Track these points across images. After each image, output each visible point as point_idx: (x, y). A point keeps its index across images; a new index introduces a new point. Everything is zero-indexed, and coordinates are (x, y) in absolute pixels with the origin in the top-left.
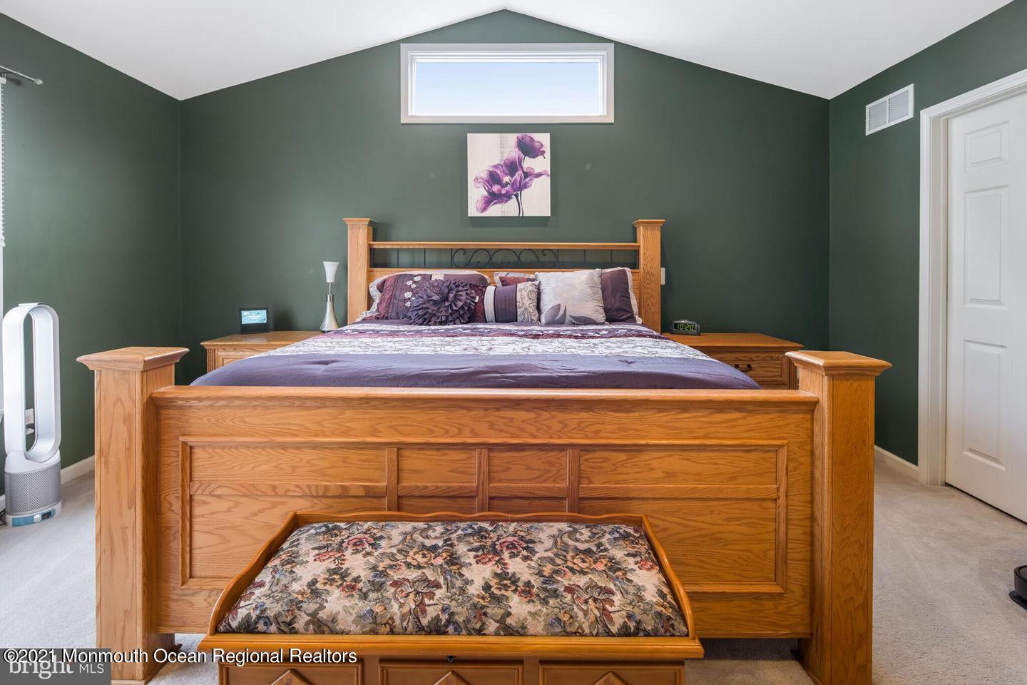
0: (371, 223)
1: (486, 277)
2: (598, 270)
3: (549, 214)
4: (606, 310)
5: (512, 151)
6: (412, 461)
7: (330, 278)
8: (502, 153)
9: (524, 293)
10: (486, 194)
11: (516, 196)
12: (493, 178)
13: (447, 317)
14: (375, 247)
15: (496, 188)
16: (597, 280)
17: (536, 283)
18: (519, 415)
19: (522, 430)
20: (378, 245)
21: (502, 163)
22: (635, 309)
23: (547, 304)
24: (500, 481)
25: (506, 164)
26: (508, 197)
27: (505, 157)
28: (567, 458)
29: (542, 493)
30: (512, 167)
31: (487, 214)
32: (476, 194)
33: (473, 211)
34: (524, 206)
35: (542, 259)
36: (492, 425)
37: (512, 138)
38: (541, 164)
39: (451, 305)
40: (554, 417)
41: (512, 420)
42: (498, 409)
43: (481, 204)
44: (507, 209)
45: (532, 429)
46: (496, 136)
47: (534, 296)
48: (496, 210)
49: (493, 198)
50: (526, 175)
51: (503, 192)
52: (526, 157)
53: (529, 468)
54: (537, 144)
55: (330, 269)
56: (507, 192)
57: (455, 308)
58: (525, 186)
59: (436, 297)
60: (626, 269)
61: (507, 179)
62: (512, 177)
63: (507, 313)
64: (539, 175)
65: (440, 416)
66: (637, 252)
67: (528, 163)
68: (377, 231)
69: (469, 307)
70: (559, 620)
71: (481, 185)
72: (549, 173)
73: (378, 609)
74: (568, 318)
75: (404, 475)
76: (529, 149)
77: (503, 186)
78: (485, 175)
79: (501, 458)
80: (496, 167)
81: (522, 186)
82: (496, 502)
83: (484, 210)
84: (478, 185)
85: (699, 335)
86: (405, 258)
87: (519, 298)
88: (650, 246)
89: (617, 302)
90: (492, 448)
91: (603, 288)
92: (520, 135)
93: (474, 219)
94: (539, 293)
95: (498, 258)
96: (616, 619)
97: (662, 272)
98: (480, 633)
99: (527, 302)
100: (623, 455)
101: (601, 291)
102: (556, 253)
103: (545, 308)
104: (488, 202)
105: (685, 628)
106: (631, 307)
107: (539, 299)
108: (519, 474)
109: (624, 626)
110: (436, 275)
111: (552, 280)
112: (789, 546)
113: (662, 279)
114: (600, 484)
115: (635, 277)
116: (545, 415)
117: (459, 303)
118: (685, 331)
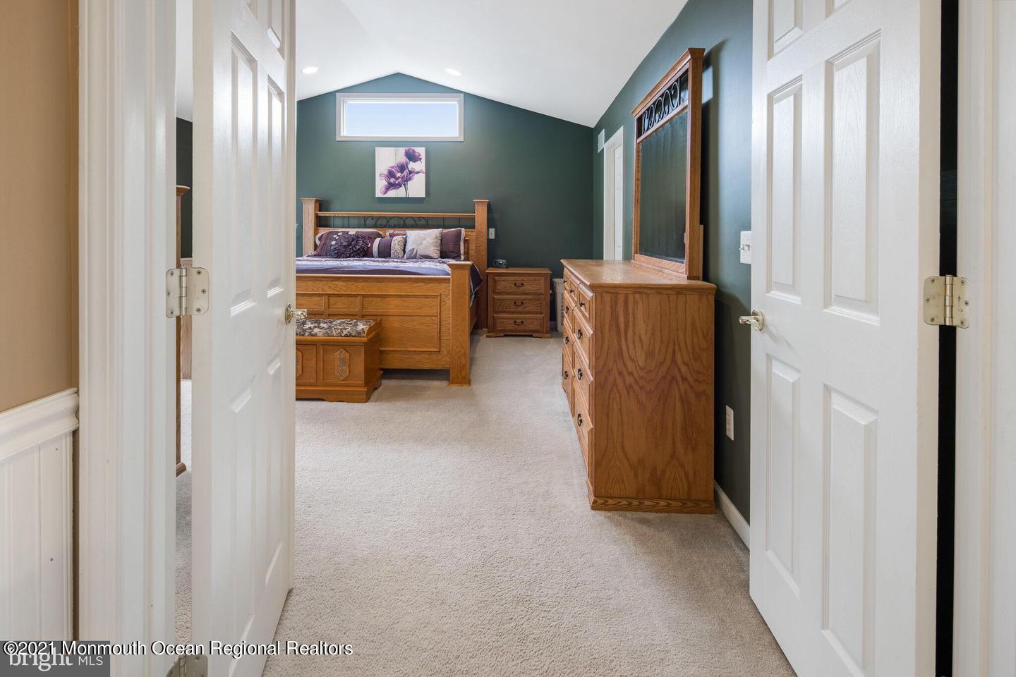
0: (316, 201)
1: (382, 233)
2: (441, 229)
3: (424, 196)
4: (441, 252)
5: (402, 158)
8: (396, 159)
9: (396, 242)
10: (386, 183)
11: (405, 185)
12: (391, 174)
13: (350, 255)
15: (392, 180)
16: (439, 236)
17: (404, 236)
18: (340, 283)
19: (341, 289)
20: (321, 214)
21: (396, 165)
22: (462, 252)
23: (409, 247)
24: (333, 308)
25: (398, 166)
26: (399, 185)
27: (398, 162)
28: (358, 299)
29: (351, 312)
30: (402, 168)
31: (387, 195)
32: (381, 183)
33: (379, 194)
34: (409, 191)
35: (419, 223)
36: (330, 287)
37: (402, 151)
38: (419, 166)
39: (352, 248)
40: (353, 285)
41: (337, 285)
43: (383, 190)
44: (399, 193)
46: (392, 149)
47: (402, 244)
48: (392, 193)
49: (391, 186)
50: (410, 172)
51: (396, 182)
52: (411, 162)
53: (343, 304)
54: (417, 154)
56: (399, 182)
57: (355, 249)
58: (410, 179)
59: (345, 244)
60: (463, 229)
61: (399, 175)
62: (402, 174)
63: (385, 253)
64: (418, 173)
65: (310, 283)
66: (473, 219)
67: (412, 165)
68: (321, 205)
69: (365, 250)
70: (326, 333)
71: (383, 178)
72: (424, 171)
74: (418, 256)
76: (412, 157)
77: (397, 179)
78: (386, 172)
79: (333, 300)
80: (392, 167)
81: (408, 179)
82: (331, 316)
83: (385, 193)
84: (381, 178)
85: (506, 268)
86: (338, 222)
87: (392, 245)
88: (481, 215)
89: (451, 247)
90: (329, 295)
91: (443, 240)
92: (407, 148)
93: (379, 198)
94: (406, 242)
95: (392, 222)
96: (345, 333)
97: (492, 231)
98: (303, 335)
99: (397, 247)
100: (379, 299)
101: (439, 241)
102: (427, 219)
103: (407, 250)
104: (387, 189)
105: (365, 335)
106: (460, 252)
107: (405, 246)
108: (340, 305)
109: (346, 334)
110: (352, 232)
111: (413, 235)
112: (442, 334)
113: (492, 236)
114: (371, 309)
115: (472, 234)
116: (350, 283)
117: (358, 247)
118: (499, 266)
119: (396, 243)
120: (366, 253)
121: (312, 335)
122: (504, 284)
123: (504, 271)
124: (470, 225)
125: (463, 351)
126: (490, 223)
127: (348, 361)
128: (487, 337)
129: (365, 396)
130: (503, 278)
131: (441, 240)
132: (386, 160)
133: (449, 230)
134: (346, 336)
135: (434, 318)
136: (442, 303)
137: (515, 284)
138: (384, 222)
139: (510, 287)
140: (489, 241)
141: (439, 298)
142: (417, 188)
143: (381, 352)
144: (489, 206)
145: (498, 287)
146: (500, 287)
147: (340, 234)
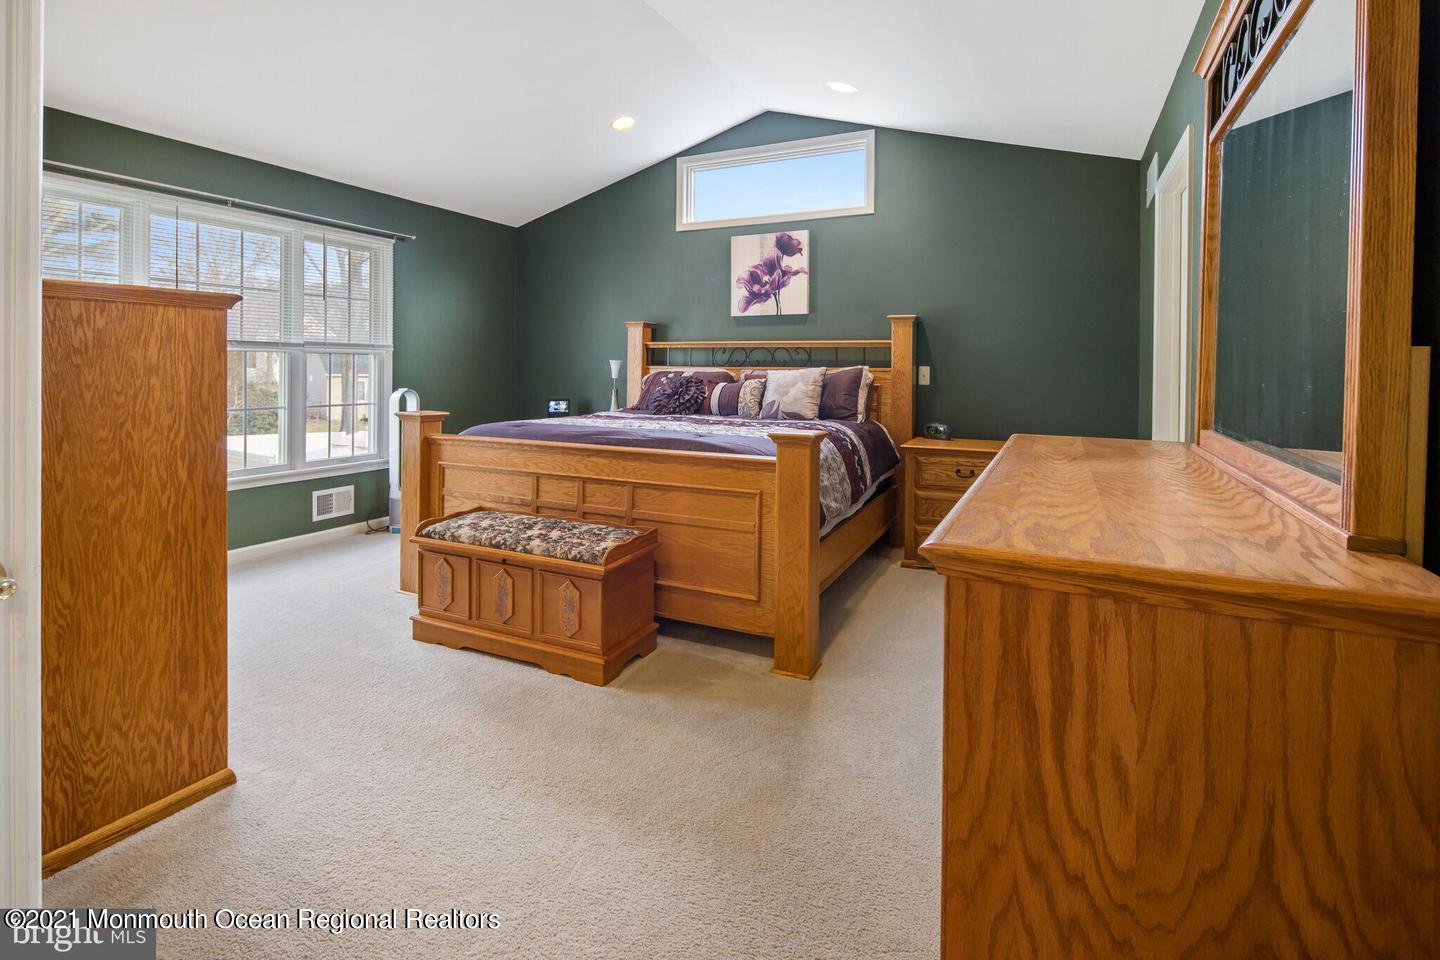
0: (646, 326)
1: (733, 374)
2: (823, 369)
3: (804, 310)
4: (821, 409)
5: (771, 251)
6: (545, 485)
7: (614, 375)
8: (762, 253)
9: (748, 390)
10: (747, 294)
11: (775, 295)
12: (754, 278)
13: (675, 409)
14: (651, 347)
15: (756, 288)
16: (820, 379)
17: (763, 380)
18: (601, 461)
19: (602, 471)
20: (652, 345)
21: (762, 263)
22: (861, 407)
23: (769, 397)
24: (589, 503)
25: (765, 264)
26: (767, 296)
27: (764, 257)
28: (626, 491)
29: (613, 513)
30: (771, 266)
31: (747, 314)
32: (739, 293)
33: (735, 312)
34: (781, 305)
35: (795, 357)
36: (586, 467)
37: (771, 238)
38: (798, 262)
39: (679, 399)
40: (619, 464)
41: (596, 463)
42: (589, 456)
43: (742, 305)
44: (766, 308)
45: (606, 470)
46: (756, 238)
47: (756, 392)
48: (756, 310)
49: (754, 298)
50: (784, 273)
51: (763, 291)
52: (785, 257)
53: (605, 496)
54: (795, 242)
55: (614, 365)
56: (766, 291)
57: (681, 401)
58: (783, 285)
59: (669, 391)
60: (867, 368)
61: (766, 278)
62: (771, 276)
63: (729, 408)
64: (797, 273)
65: (559, 458)
66: (888, 348)
67: (787, 262)
68: (655, 331)
69: (696, 402)
70: (548, 549)
71: (742, 286)
72: (807, 270)
73: (477, 535)
74: (780, 414)
75: (541, 494)
76: (787, 247)
77: (763, 286)
78: (746, 275)
79: (590, 487)
80: (756, 267)
81: (781, 285)
82: (587, 516)
83: (745, 309)
84: (740, 285)
85: (949, 440)
86: (679, 357)
87: (741, 394)
88: (901, 343)
89: (840, 400)
90: (585, 481)
91: (826, 386)
92: (779, 234)
93: (737, 318)
94: (764, 387)
95: (756, 356)
96: (573, 553)
97: (925, 371)
98: (514, 550)
99: (749, 397)
100: (658, 493)
101: (820, 389)
102: (809, 351)
103: (764, 404)
104: (749, 302)
105: (602, 561)
106: (856, 406)
107: (762, 396)
108: (600, 499)
109: (575, 556)
110: (688, 372)
111: (776, 376)
112: (763, 568)
113: (925, 379)
114: (643, 511)
115: (886, 376)
116: (615, 462)
117: (687, 397)
118: (936, 435)
119: (748, 392)
120: (699, 407)
121: (526, 551)
122: (936, 470)
123: (941, 445)
124: (881, 359)
125: (798, 610)
126: (920, 356)
127: (577, 605)
128: (903, 566)
129: (601, 674)
130: (938, 459)
131: (824, 387)
132: (747, 255)
133: (841, 369)
134: (574, 559)
135: (749, 536)
136: (765, 510)
137: (958, 471)
138: (741, 357)
139: (948, 476)
140: (917, 388)
141: (758, 498)
142: (794, 299)
143: (657, 588)
144: (919, 326)
145: (926, 476)
146: (928, 476)
147: (670, 376)
